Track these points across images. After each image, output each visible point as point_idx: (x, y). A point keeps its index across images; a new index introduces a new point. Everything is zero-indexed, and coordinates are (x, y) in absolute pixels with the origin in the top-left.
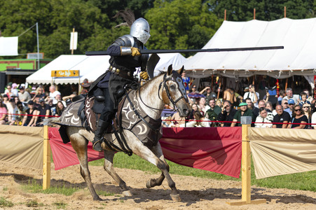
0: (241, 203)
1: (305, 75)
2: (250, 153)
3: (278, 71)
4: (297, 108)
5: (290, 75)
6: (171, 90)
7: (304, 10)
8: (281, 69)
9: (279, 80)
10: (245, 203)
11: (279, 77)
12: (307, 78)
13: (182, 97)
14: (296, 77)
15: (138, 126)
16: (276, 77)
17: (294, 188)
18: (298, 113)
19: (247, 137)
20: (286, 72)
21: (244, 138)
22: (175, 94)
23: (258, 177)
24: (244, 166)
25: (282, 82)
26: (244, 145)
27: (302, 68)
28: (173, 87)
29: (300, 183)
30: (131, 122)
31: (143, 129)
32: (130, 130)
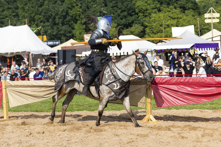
0: (4, 121)
1: (22, 54)
2: (7, 95)
3: (8, 53)
4: (22, 71)
5: (14, 55)
6: (141, 65)
7: (15, 22)
8: (9, 52)
9: (9, 58)
10: (6, 120)
11: (9, 56)
12: (23, 56)
13: (149, 70)
14: (17, 55)
15: (114, 84)
16: (7, 56)
17: (27, 111)
18: (23, 73)
19: (5, 86)
20: (12, 53)
21: (3, 87)
22: (144, 67)
23: (11, 107)
24: (4, 101)
25: (10, 58)
26: (4, 91)
27: (20, 51)
28: (143, 63)
29: (29, 108)
30: (109, 81)
31: (117, 86)
32: (107, 85)
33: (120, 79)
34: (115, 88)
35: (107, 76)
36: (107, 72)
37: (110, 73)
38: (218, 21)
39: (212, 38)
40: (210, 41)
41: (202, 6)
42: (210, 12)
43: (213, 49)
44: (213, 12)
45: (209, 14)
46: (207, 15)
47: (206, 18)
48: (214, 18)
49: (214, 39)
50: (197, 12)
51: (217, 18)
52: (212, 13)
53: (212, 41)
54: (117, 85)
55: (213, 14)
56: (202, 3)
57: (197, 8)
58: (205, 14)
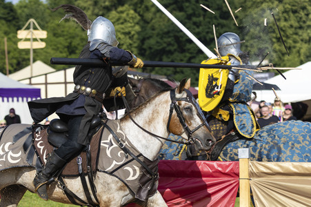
13: (204, 125)
30: (115, 162)
31: (133, 173)
32: (111, 173)
33: (141, 155)
34: (131, 178)
35: (108, 152)
36: (107, 142)
37: (115, 145)
38: (42, 45)
39: (30, 79)
40: (24, 85)
41: (24, 14)
42: (28, 28)
43: (25, 99)
44: (35, 28)
45: (26, 32)
46: (22, 34)
47: (21, 40)
48: (35, 40)
49: (34, 81)
50: (15, 26)
51: (42, 40)
52: (31, 29)
53: (30, 84)
54: (135, 171)
55: (35, 32)
56: (26, 10)
57: (14, 18)
58: (19, 32)
